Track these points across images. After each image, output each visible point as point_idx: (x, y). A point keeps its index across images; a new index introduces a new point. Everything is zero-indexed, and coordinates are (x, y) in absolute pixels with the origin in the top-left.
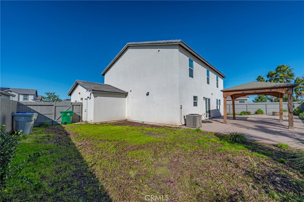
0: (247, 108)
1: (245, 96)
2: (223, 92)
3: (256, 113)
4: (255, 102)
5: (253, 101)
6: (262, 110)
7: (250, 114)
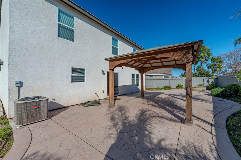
0: (170, 83)
1: (153, 69)
2: (109, 61)
3: (177, 88)
4: (181, 77)
5: (180, 77)
6: (181, 84)
7: (171, 89)
